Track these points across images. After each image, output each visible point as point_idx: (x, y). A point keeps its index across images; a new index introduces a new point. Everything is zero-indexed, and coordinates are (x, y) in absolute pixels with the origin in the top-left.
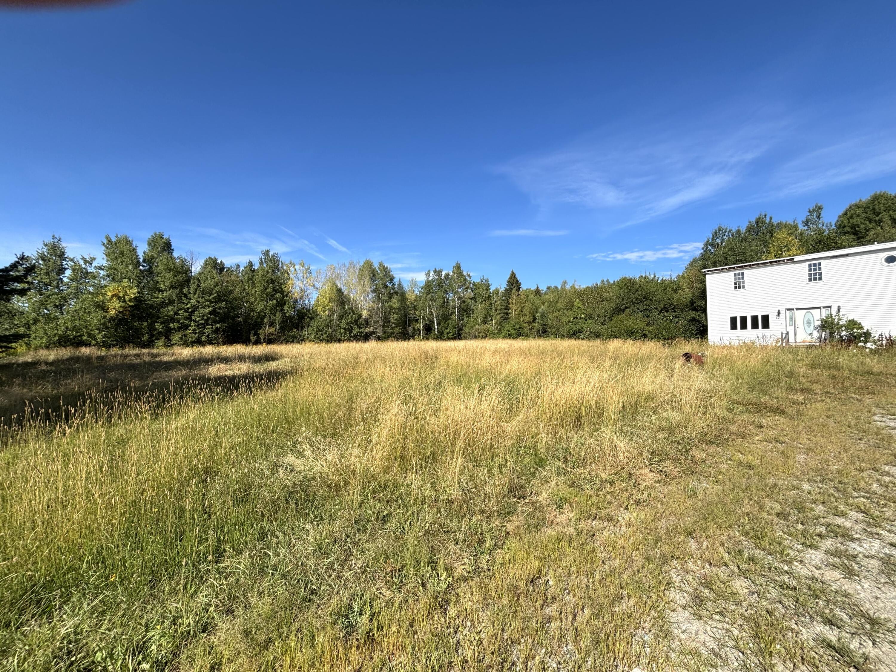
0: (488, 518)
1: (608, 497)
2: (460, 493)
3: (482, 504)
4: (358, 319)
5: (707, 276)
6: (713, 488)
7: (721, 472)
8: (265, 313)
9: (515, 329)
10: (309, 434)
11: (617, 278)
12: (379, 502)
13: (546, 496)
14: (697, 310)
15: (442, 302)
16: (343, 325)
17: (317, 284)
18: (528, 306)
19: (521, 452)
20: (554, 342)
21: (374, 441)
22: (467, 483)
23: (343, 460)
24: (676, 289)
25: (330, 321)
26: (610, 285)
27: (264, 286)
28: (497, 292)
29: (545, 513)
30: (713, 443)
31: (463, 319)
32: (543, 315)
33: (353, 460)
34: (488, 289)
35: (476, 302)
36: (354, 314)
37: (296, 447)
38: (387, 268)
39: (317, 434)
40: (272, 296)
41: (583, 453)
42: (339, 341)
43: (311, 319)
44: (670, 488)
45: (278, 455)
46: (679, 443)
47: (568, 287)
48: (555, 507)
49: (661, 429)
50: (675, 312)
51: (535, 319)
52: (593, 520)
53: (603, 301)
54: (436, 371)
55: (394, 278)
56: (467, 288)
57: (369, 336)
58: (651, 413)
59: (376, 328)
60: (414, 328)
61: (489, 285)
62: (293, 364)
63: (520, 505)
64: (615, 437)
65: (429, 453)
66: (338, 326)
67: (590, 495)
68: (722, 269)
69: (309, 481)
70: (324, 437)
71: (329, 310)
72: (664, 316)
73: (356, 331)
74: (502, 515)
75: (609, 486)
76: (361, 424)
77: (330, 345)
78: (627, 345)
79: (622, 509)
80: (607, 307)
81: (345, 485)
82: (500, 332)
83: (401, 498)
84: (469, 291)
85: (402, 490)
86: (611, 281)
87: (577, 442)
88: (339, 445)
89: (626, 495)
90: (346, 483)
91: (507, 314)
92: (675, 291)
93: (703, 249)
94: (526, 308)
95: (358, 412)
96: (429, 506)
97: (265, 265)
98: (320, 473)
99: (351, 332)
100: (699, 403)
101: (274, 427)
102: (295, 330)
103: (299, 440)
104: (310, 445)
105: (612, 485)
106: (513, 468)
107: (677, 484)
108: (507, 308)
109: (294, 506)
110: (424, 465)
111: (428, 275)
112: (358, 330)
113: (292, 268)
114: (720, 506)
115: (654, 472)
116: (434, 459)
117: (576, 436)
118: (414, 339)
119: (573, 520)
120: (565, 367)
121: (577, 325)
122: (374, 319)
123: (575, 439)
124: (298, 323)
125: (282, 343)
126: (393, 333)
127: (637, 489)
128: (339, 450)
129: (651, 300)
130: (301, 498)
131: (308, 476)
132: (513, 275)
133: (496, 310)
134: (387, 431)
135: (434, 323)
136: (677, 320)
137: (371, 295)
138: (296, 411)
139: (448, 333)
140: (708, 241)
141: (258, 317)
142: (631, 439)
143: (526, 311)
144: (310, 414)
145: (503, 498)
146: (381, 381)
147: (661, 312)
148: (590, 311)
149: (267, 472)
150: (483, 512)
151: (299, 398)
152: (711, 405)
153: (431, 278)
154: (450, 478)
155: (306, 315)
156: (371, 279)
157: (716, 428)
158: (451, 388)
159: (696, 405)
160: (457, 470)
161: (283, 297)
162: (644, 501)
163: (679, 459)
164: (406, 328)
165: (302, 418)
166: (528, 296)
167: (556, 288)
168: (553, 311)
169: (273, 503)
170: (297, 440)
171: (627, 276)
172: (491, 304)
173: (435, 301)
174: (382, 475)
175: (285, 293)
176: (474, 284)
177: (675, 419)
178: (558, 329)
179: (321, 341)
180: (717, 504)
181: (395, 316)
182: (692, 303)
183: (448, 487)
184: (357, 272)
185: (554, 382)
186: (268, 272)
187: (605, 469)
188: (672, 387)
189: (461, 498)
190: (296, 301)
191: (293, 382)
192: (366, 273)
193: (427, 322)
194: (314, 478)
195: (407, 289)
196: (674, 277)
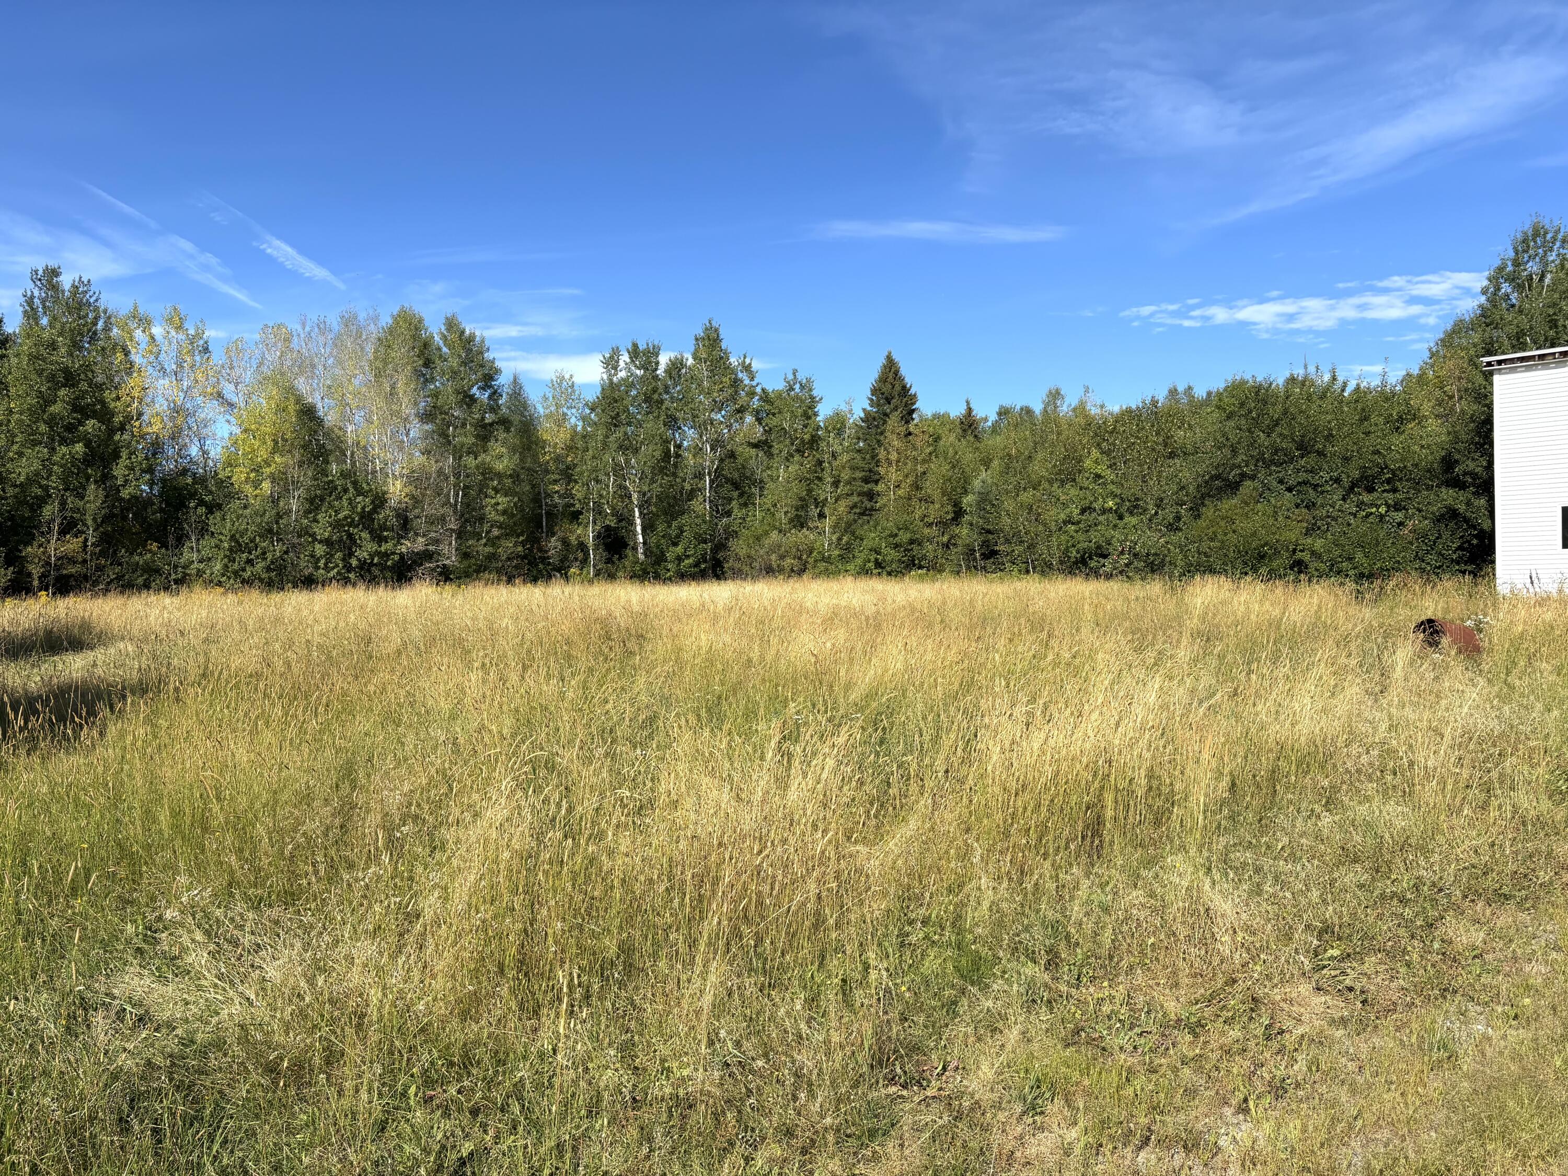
0: (804, 1152)
1: (1186, 1072)
2: (716, 1074)
3: (785, 1107)
4: (375, 510)
5: (1496, 378)
6: (1504, 1037)
7: (1528, 987)
8: (46, 488)
9: (896, 546)
10: (202, 894)
11: (1218, 385)
12: (446, 1114)
13: (990, 1074)
14: (1462, 486)
15: (658, 454)
16: (322, 529)
17: (228, 390)
18: (939, 469)
19: (913, 939)
20: (1019, 585)
21: (428, 914)
22: (738, 1044)
23: (320, 981)
24: (1401, 419)
25: (279, 516)
26: (1197, 406)
27: (40, 394)
28: (838, 424)
29: (986, 1129)
30: (1507, 897)
31: (728, 514)
32: (984, 499)
33: (355, 978)
34: (809, 413)
35: (770, 455)
36: (360, 492)
37: (157, 942)
38: (471, 339)
39: (231, 895)
40: (70, 428)
41: (1107, 937)
42: (309, 583)
43: (212, 508)
44: (1376, 1040)
45: (90, 972)
46: (1403, 901)
47: (1065, 408)
48: (1018, 1108)
49: (1349, 856)
50: (1395, 490)
51: (959, 513)
52: (1140, 1148)
53: (1172, 455)
54: (641, 681)
55: (498, 371)
56: (741, 411)
57: (410, 568)
58: (1318, 808)
59: (437, 542)
60: (565, 542)
61: (813, 401)
62: (144, 662)
63: (908, 1106)
64: (1208, 881)
65: (613, 950)
66: (304, 532)
67: (1130, 1070)
68: (1542, 357)
69: (203, 1053)
70: (256, 904)
71: (273, 478)
72: (1360, 505)
73: (366, 549)
74: (852, 1142)
75: (1189, 1038)
76: (385, 858)
77: (277, 597)
78: (1244, 596)
79: (1228, 1111)
80: (1186, 476)
81: (328, 1063)
82: (847, 554)
83: (520, 1099)
84: (749, 419)
85: (523, 1072)
86: (1200, 392)
87: (1089, 902)
88: (307, 929)
89: (1240, 1065)
90: (332, 1057)
91: (871, 496)
92: (1398, 424)
93: (1484, 291)
94: (931, 477)
95: (374, 819)
96: (612, 1121)
97: (44, 321)
98: (242, 1027)
99: (351, 554)
100: (1465, 773)
101: (76, 874)
102: (154, 546)
103: (169, 914)
104: (207, 933)
105: (1196, 1036)
106: (887, 991)
107: (1398, 1029)
108: (872, 477)
109: (148, 1141)
110: (596, 987)
111: (611, 363)
112: (372, 547)
113: (138, 334)
114: (1523, 1090)
115: (1327, 992)
116: (630, 969)
117: (1085, 884)
118: (567, 578)
119: (1077, 1151)
120: (1056, 664)
121: (1092, 534)
122: (429, 510)
123: (1082, 893)
124: (164, 524)
125: (106, 591)
126: (492, 557)
127: (1275, 1045)
128: (306, 946)
129: (1321, 453)
130: (173, 1115)
131: (199, 1037)
132: (891, 372)
133: (836, 484)
134: (472, 878)
135: (632, 523)
136: (1399, 516)
137: (417, 429)
138: (155, 821)
139: (679, 559)
140: (1501, 269)
141: (20, 501)
142: (1258, 890)
143: (931, 487)
144: (205, 830)
145: (856, 1085)
146: (453, 717)
147: (1351, 489)
148: (1133, 488)
149: (52, 1030)
150: (789, 1133)
151: (168, 773)
152: (1501, 783)
153: (622, 374)
154: (683, 1029)
155: (192, 495)
156: (418, 374)
157: (1516, 853)
158: (688, 735)
159: (1456, 782)
160: (708, 999)
161: (111, 432)
162: (1298, 1085)
163: (1405, 952)
164: (537, 540)
165: (178, 842)
166: (937, 439)
167: (1028, 411)
168: (1018, 489)
169: (74, 1131)
170: (160, 918)
171: (1248, 377)
172: (820, 463)
173: (636, 451)
174: (455, 1022)
175: (117, 419)
176: (766, 397)
177: (1389, 825)
178: (1032, 547)
179: (247, 582)
180: (1515, 1086)
181: (500, 499)
182: (1448, 463)
183: (677, 1056)
184: (370, 349)
185: (1020, 711)
186: (53, 346)
187: (1177, 985)
188: (1384, 726)
189: (717, 1092)
190: (156, 447)
191: (148, 721)
192: (400, 353)
193: (612, 522)
194: (219, 1044)
195: (541, 410)
196: (1395, 377)
